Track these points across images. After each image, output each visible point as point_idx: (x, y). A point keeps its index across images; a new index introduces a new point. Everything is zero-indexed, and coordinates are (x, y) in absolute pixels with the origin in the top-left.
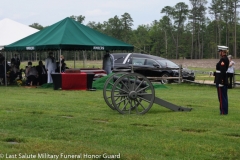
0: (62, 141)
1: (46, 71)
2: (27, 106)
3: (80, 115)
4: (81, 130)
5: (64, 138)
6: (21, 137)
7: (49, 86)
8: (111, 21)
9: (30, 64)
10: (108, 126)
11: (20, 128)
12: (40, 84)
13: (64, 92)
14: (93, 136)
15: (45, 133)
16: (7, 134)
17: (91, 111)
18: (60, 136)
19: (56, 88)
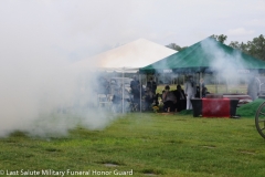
0: (204, 174)
1: (185, 96)
2: (165, 135)
3: (223, 146)
4: (225, 162)
5: (207, 171)
6: (159, 168)
7: (189, 112)
8: (255, 40)
9: (167, 88)
10: (255, 158)
11: (157, 159)
12: (179, 111)
13: (205, 119)
14: (239, 169)
15: (185, 164)
16: (143, 165)
17: (235, 141)
18: (202, 168)
19: (196, 115)
